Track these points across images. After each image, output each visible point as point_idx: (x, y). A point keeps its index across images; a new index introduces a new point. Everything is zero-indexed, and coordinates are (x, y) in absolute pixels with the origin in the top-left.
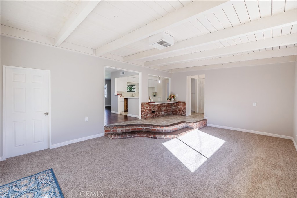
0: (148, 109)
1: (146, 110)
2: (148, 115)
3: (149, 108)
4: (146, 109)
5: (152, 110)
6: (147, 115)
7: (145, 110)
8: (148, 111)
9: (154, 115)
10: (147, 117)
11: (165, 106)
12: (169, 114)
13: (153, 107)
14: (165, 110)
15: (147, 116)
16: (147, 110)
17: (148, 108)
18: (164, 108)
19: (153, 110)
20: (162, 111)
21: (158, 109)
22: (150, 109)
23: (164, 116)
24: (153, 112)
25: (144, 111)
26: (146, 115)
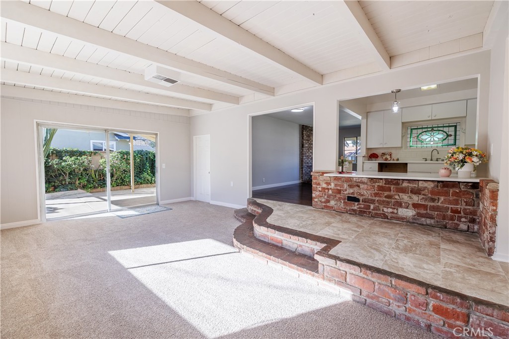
0: (330, 187)
1: (324, 189)
2: (332, 203)
3: (336, 185)
4: (325, 186)
5: (347, 192)
6: (328, 201)
7: (320, 189)
8: (330, 192)
9: (355, 208)
10: (327, 207)
11: (416, 192)
12: (456, 229)
13: (351, 186)
14: (415, 206)
15: (328, 204)
16: (328, 189)
17: (332, 186)
18: (416, 199)
19: (353, 193)
20: (399, 204)
21: (376, 195)
22: (339, 188)
23: (411, 223)
24: (352, 199)
25: (319, 191)
26: (323, 200)
